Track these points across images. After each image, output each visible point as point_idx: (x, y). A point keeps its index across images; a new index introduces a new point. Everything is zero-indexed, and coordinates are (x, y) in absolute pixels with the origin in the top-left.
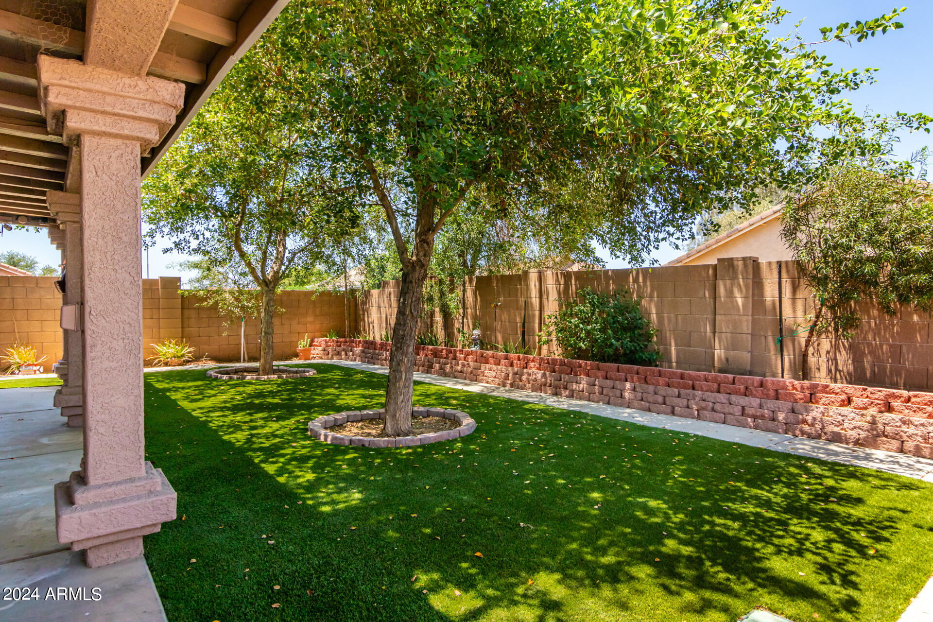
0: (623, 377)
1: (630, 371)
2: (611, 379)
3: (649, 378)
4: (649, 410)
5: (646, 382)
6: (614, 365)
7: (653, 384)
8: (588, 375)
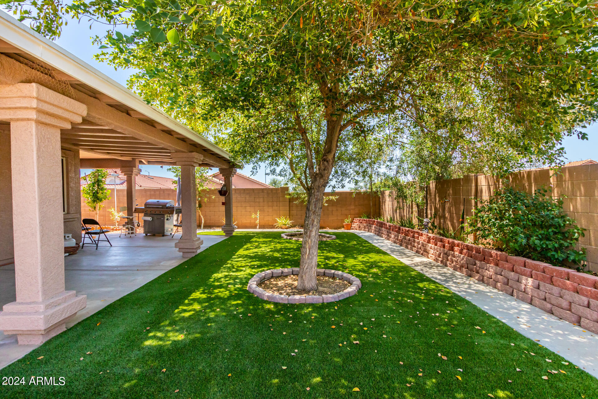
0: (528, 273)
1: (536, 268)
2: (517, 272)
3: (555, 278)
4: (551, 312)
5: (552, 282)
6: (521, 259)
7: (559, 286)
8: (497, 265)
